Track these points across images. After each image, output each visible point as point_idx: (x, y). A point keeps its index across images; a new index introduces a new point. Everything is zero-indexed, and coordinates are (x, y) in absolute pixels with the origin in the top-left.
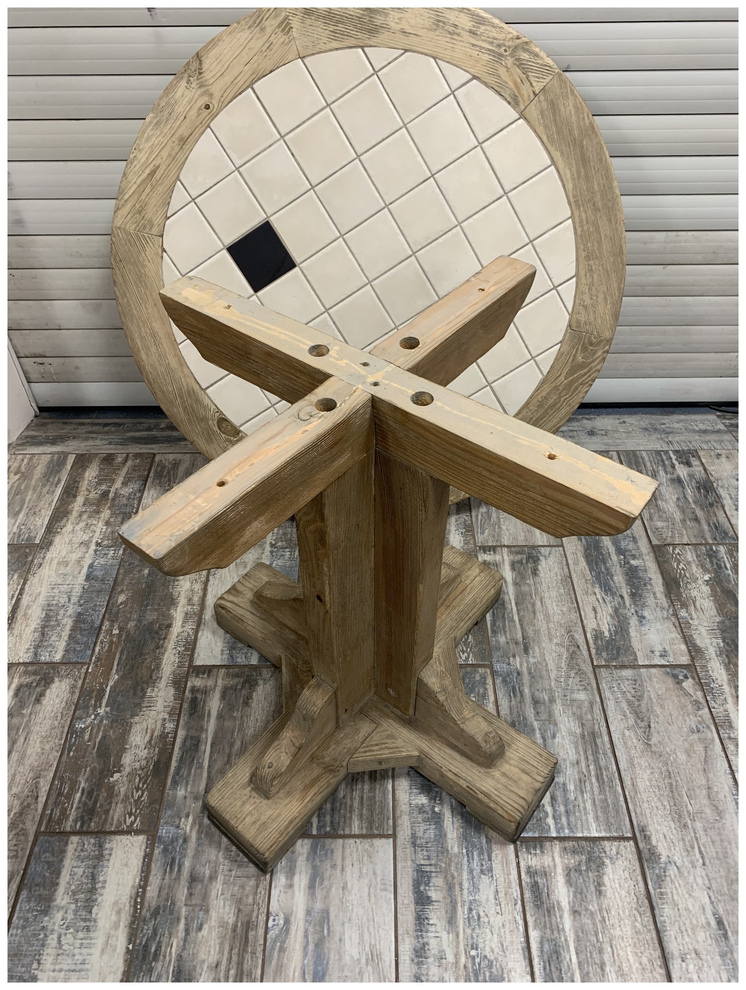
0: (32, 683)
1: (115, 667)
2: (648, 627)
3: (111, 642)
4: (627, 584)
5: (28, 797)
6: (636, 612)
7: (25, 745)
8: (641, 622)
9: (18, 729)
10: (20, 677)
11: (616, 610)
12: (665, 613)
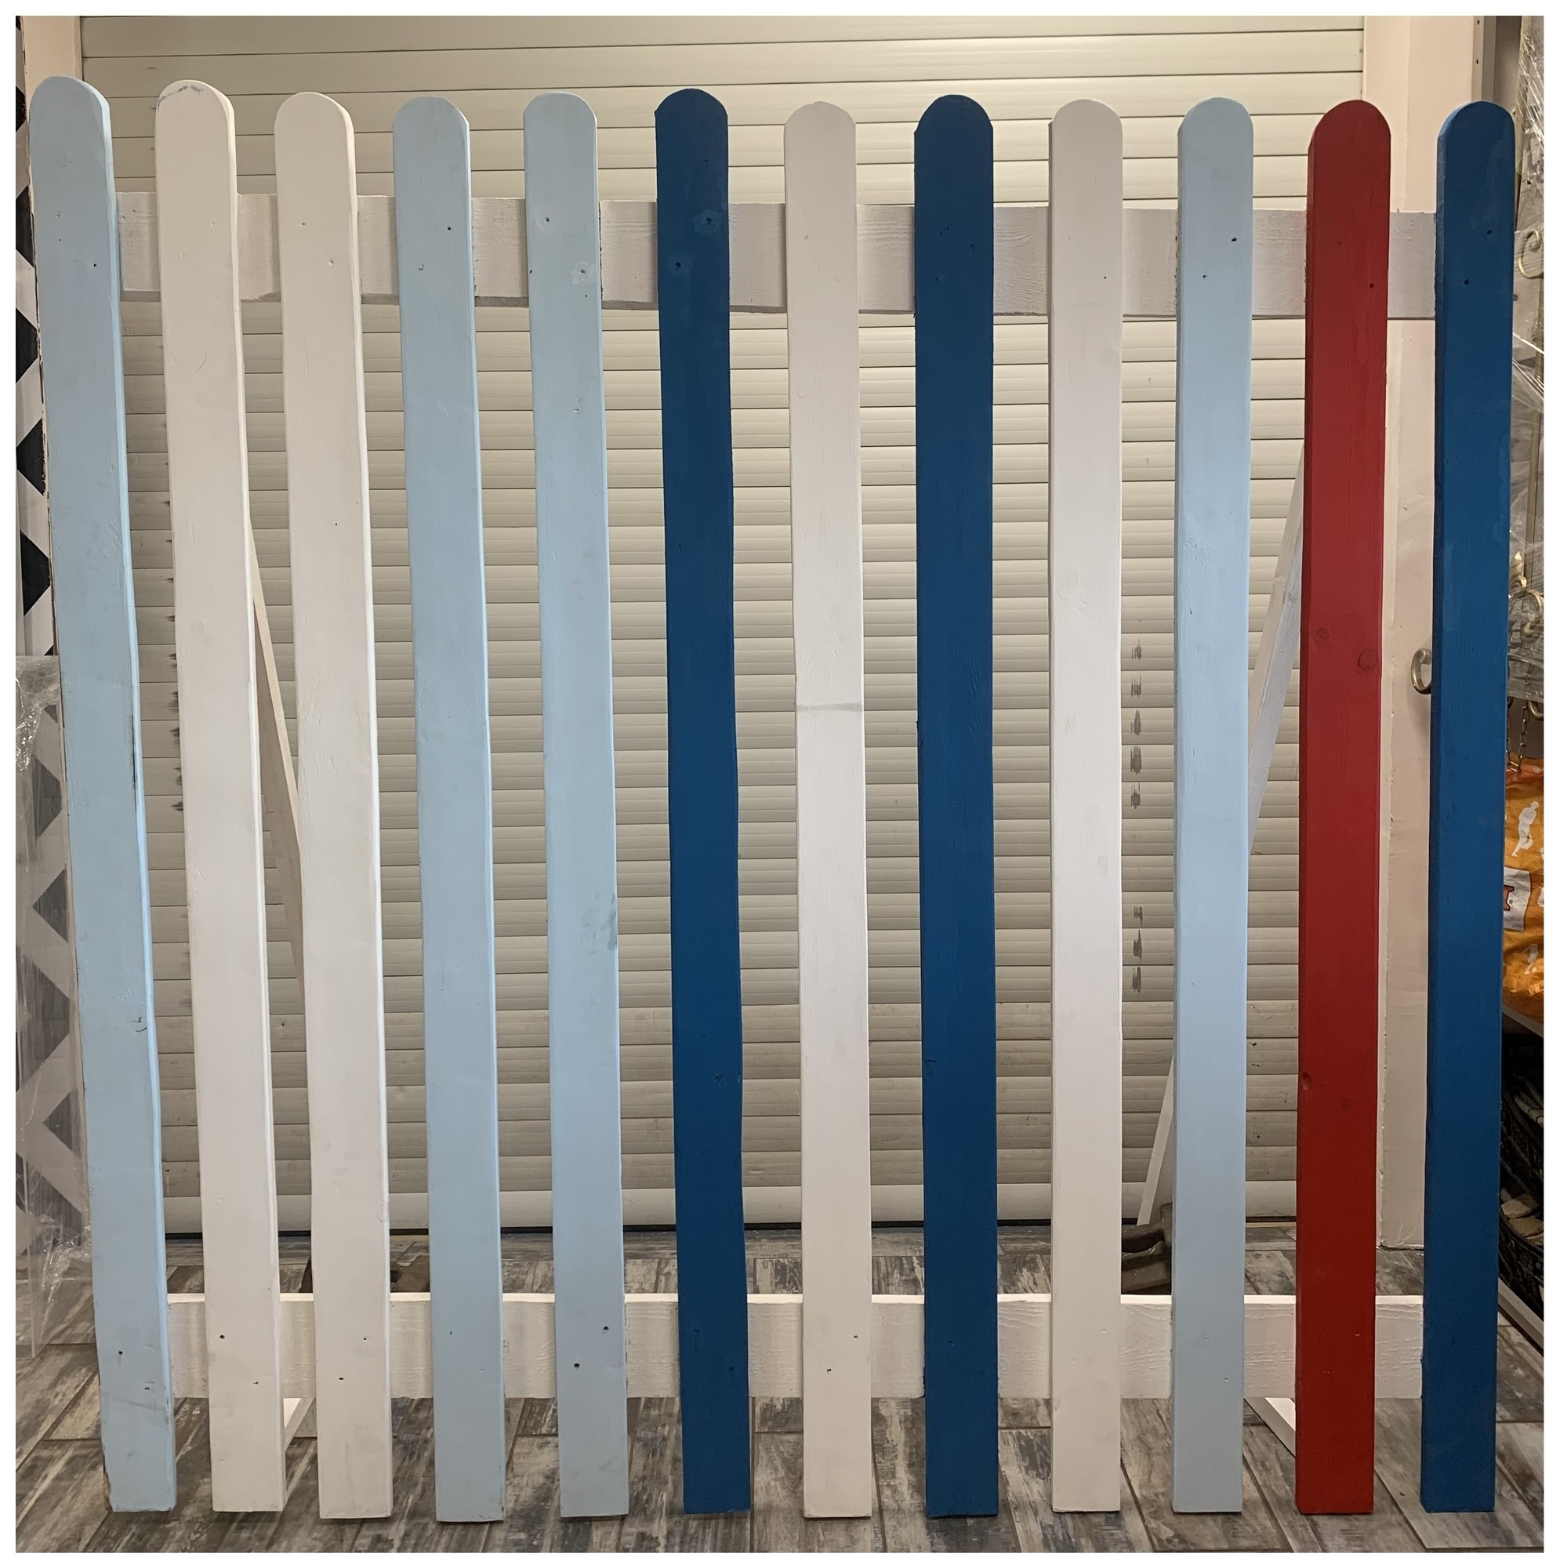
0: (88, 1454)
1: (190, 1440)
3: (189, 1421)
5: (69, 1539)
7: (73, 1501)
9: (67, 1489)
10: (74, 1450)
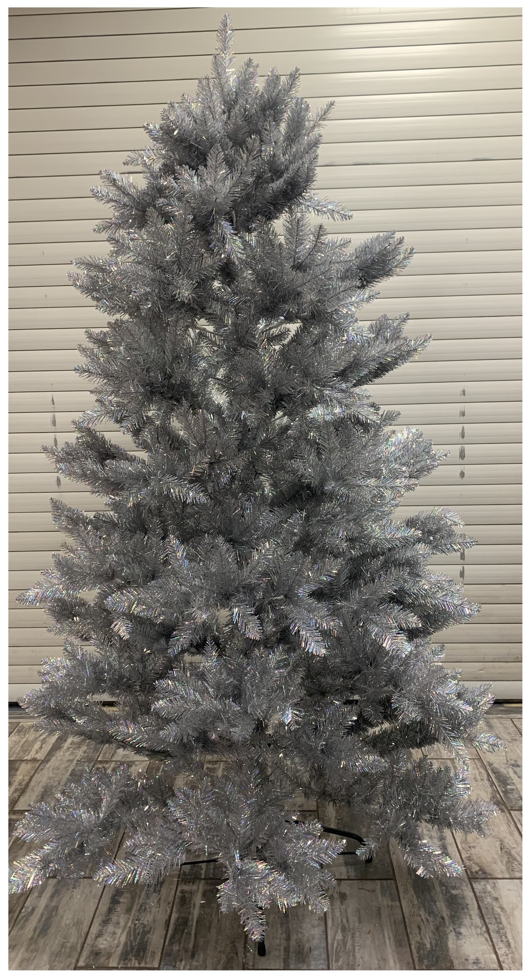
2: (464, 941)
4: (447, 908)
6: (454, 929)
8: (458, 937)
11: (437, 928)
12: (479, 931)
